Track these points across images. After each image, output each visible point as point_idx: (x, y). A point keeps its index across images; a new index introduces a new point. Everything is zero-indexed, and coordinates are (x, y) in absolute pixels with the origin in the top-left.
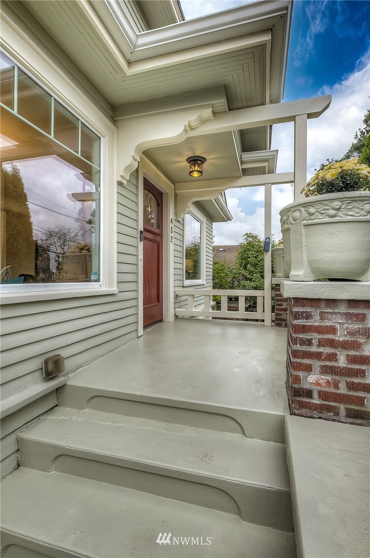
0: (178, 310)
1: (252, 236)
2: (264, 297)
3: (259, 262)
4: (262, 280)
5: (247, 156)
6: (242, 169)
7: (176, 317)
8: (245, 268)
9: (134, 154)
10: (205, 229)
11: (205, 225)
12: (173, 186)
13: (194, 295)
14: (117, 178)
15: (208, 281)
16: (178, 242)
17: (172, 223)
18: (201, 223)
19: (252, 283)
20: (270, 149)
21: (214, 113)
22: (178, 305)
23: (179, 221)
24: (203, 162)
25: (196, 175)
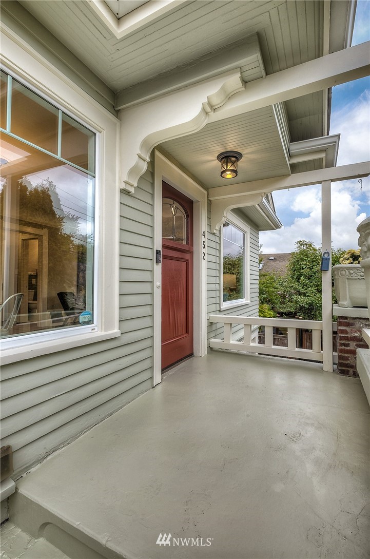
0: (213, 340)
1: (306, 244)
2: (322, 331)
3: (315, 274)
4: (318, 295)
5: (297, 147)
6: (290, 165)
7: (211, 349)
8: (298, 280)
9: (139, 152)
10: (249, 240)
11: (248, 235)
12: (206, 192)
13: (231, 324)
14: (119, 185)
15: (253, 299)
16: (213, 259)
17: (204, 236)
18: (245, 233)
19: (307, 299)
20: (328, 134)
21: (245, 82)
22: (212, 335)
23: (214, 234)
24: (238, 159)
25: (229, 175)
